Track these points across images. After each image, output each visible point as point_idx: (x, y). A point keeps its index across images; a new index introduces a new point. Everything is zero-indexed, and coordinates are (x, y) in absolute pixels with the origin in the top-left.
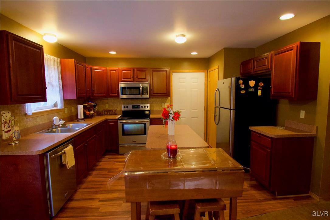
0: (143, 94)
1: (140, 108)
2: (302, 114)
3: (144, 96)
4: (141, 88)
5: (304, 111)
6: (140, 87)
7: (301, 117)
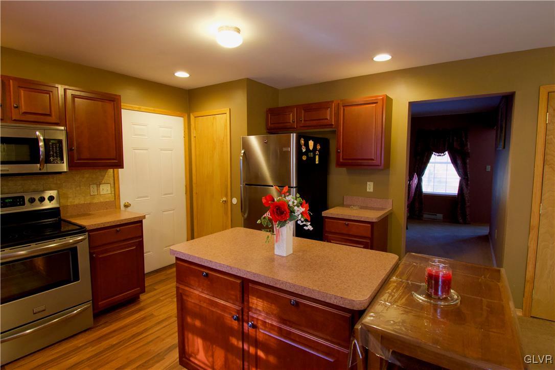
0: (47, 161)
1: (24, 204)
2: (370, 187)
3: (51, 168)
4: (41, 144)
5: (372, 183)
6: (36, 140)
7: (368, 190)
